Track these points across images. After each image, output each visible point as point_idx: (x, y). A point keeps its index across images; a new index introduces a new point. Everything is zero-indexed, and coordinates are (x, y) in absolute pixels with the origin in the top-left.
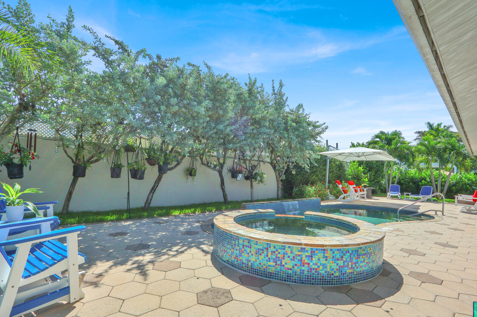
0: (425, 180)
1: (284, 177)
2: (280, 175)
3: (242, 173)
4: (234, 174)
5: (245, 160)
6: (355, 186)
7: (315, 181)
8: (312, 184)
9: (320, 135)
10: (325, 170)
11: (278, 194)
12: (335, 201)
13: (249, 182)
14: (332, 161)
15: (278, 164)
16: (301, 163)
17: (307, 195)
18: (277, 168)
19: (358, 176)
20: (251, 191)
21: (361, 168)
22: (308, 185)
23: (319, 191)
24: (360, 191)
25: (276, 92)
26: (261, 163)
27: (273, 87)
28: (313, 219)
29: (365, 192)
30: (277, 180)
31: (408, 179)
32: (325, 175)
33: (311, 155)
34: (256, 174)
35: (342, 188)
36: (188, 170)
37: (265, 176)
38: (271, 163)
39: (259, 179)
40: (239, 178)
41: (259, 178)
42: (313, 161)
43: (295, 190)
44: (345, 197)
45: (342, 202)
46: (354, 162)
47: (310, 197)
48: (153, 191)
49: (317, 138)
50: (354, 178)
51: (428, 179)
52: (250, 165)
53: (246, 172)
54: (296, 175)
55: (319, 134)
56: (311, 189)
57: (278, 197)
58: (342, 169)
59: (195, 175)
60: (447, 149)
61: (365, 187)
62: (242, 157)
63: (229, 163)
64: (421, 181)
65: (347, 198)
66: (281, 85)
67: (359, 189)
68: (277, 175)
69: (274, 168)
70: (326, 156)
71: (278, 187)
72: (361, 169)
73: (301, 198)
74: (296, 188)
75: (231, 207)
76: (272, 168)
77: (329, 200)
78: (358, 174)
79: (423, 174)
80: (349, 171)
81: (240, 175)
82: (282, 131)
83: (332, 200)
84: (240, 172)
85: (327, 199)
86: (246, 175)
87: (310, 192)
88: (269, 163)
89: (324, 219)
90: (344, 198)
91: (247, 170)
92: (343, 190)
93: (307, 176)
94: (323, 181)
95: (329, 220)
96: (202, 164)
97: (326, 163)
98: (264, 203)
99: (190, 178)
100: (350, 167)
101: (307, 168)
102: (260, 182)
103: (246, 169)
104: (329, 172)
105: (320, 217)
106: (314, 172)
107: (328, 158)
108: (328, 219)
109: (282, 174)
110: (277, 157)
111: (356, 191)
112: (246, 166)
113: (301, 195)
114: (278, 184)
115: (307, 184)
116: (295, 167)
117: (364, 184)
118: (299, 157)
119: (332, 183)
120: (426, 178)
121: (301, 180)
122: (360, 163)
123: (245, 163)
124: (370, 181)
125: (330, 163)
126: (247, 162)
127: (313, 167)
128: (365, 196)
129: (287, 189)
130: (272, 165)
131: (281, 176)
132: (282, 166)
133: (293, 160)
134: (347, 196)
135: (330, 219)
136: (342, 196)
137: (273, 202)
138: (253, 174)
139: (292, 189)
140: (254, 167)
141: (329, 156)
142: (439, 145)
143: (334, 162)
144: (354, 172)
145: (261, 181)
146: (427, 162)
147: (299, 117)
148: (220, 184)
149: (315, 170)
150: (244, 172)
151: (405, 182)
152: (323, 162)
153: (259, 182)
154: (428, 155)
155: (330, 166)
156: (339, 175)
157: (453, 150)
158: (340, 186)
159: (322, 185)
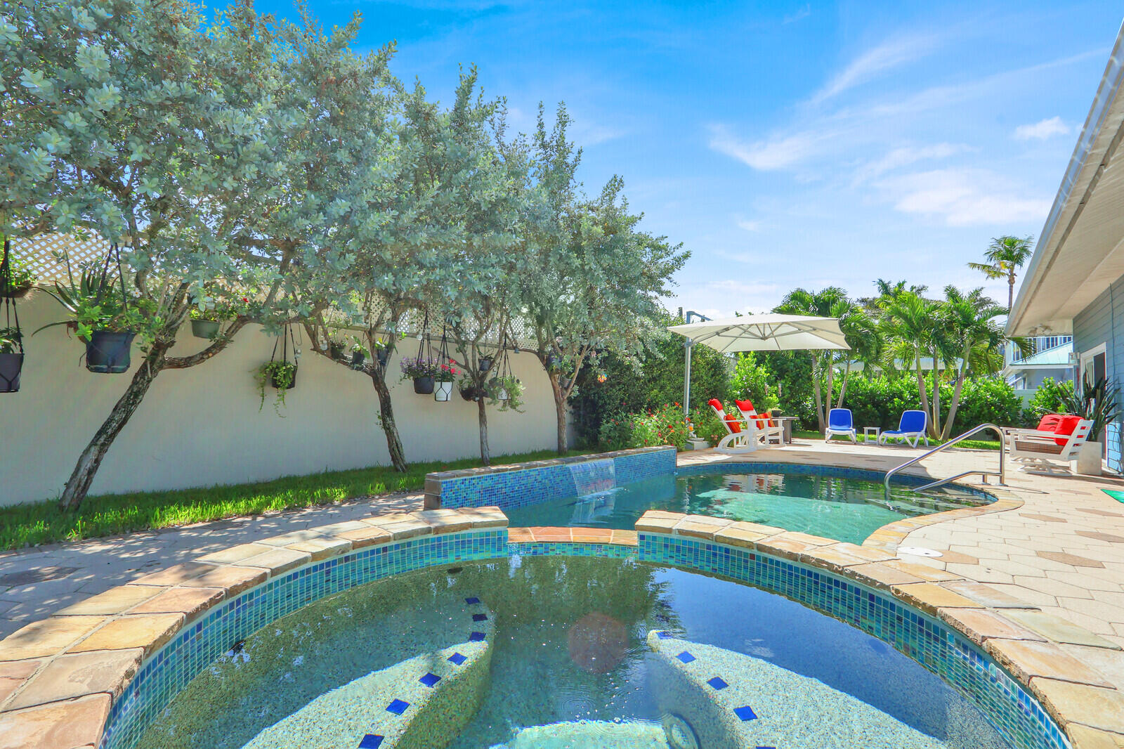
0: (901, 398)
1: (575, 391)
2: (566, 385)
3: (453, 381)
4: (423, 381)
5: (464, 343)
6: (754, 413)
7: (657, 403)
8: (651, 409)
9: (670, 275)
10: (681, 374)
11: (560, 438)
12: (710, 454)
13: (473, 406)
14: (699, 351)
15: (557, 354)
16: (622, 353)
17: (638, 439)
18: (556, 365)
19: (756, 389)
20: (481, 433)
21: (762, 370)
22: (640, 413)
23: (669, 427)
24: (770, 425)
25: (547, 138)
26: (510, 353)
27: (541, 125)
28: (678, 549)
29: (780, 429)
30: (556, 400)
31: (861, 395)
32: (681, 388)
33: (649, 329)
34: (494, 381)
35: (727, 418)
36: (264, 368)
37: (521, 387)
38: (540, 353)
39: (505, 397)
40: (442, 395)
41: (504, 395)
42: (653, 348)
43: (605, 427)
44: (732, 441)
45: (727, 454)
46: (746, 354)
47: (647, 443)
48: (102, 440)
49: (662, 284)
50: (747, 395)
51: (907, 395)
52: (478, 356)
53: (465, 376)
54: (610, 384)
55: (666, 272)
56: (647, 424)
57: (559, 446)
58: (720, 374)
59: (292, 385)
60: (954, 321)
61: (775, 414)
62: (453, 333)
63: (406, 351)
64: (891, 399)
65: (737, 443)
66: (563, 122)
67: (765, 421)
68: (557, 385)
69: (547, 363)
70: (682, 339)
71: (559, 419)
72: (763, 373)
73: (622, 449)
74: (608, 422)
75: (407, 484)
76: (540, 366)
77: (692, 449)
78: (756, 385)
79: (897, 385)
80: (737, 376)
81: (447, 386)
82: (563, 252)
83: (701, 451)
84: (446, 377)
85: (690, 448)
86: (466, 386)
87: (645, 431)
88: (534, 352)
89: (727, 551)
90: (730, 445)
91: (469, 370)
92: (729, 424)
93: (637, 389)
94: (677, 401)
95: (752, 556)
96: (316, 348)
97: (684, 355)
98: (506, 470)
99: (272, 394)
100: (736, 368)
101: (638, 366)
102: (508, 407)
103: (466, 367)
104: (691, 380)
105: (707, 542)
106: (654, 379)
107: (689, 344)
108: (749, 551)
109: (570, 382)
110: (557, 335)
111: (759, 425)
112: (466, 360)
113: (624, 439)
114: (559, 410)
115: (637, 411)
116: (605, 363)
117: (774, 409)
118: (613, 333)
119: (698, 407)
120: (902, 393)
121: (622, 400)
122: (761, 357)
123: (461, 350)
124: (783, 402)
125: (692, 357)
126: (469, 349)
127: (651, 367)
128: (780, 437)
129: (585, 424)
130: (542, 359)
131: (566, 389)
132: (571, 359)
133: (600, 341)
134: (737, 438)
135: (755, 552)
136: (726, 440)
137: (536, 466)
138: (487, 381)
139: (597, 423)
140: (487, 363)
141: (691, 337)
142: (936, 313)
143: (701, 354)
144: (747, 380)
145: (511, 403)
146: (907, 355)
147: (613, 218)
148: (380, 414)
149: (656, 373)
150: (458, 378)
151: (855, 402)
152: (676, 353)
153: (504, 405)
154: (911, 337)
155: (694, 363)
156: (715, 387)
157: (966, 326)
158: (722, 414)
159: (677, 412)
